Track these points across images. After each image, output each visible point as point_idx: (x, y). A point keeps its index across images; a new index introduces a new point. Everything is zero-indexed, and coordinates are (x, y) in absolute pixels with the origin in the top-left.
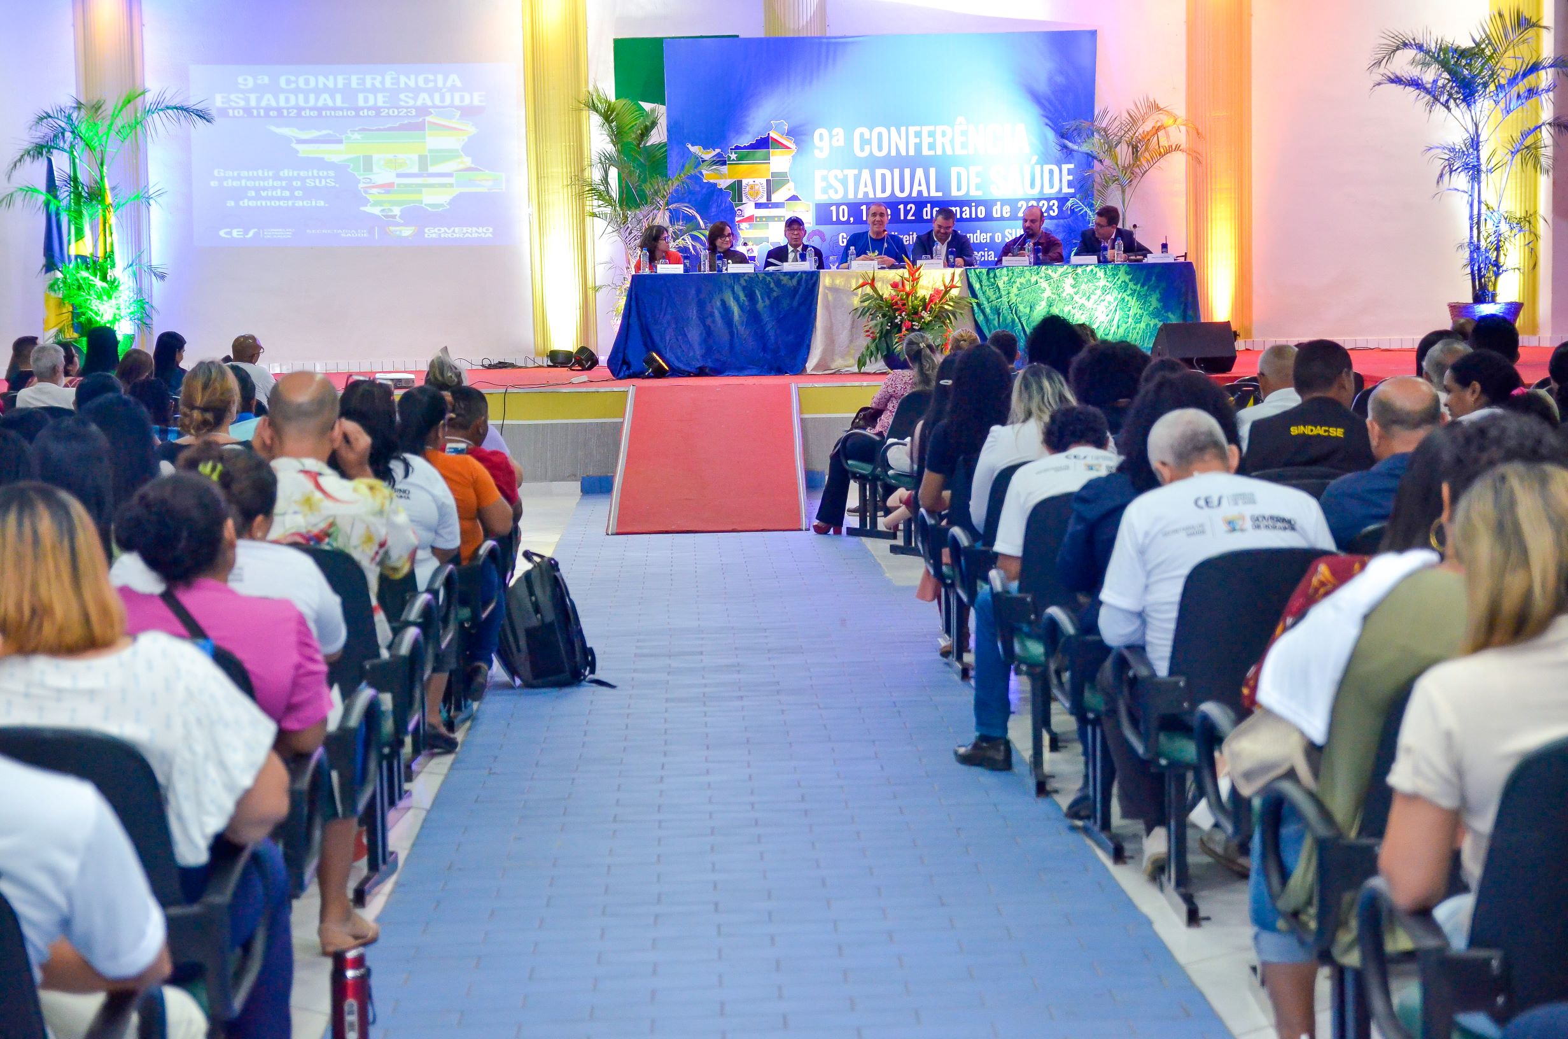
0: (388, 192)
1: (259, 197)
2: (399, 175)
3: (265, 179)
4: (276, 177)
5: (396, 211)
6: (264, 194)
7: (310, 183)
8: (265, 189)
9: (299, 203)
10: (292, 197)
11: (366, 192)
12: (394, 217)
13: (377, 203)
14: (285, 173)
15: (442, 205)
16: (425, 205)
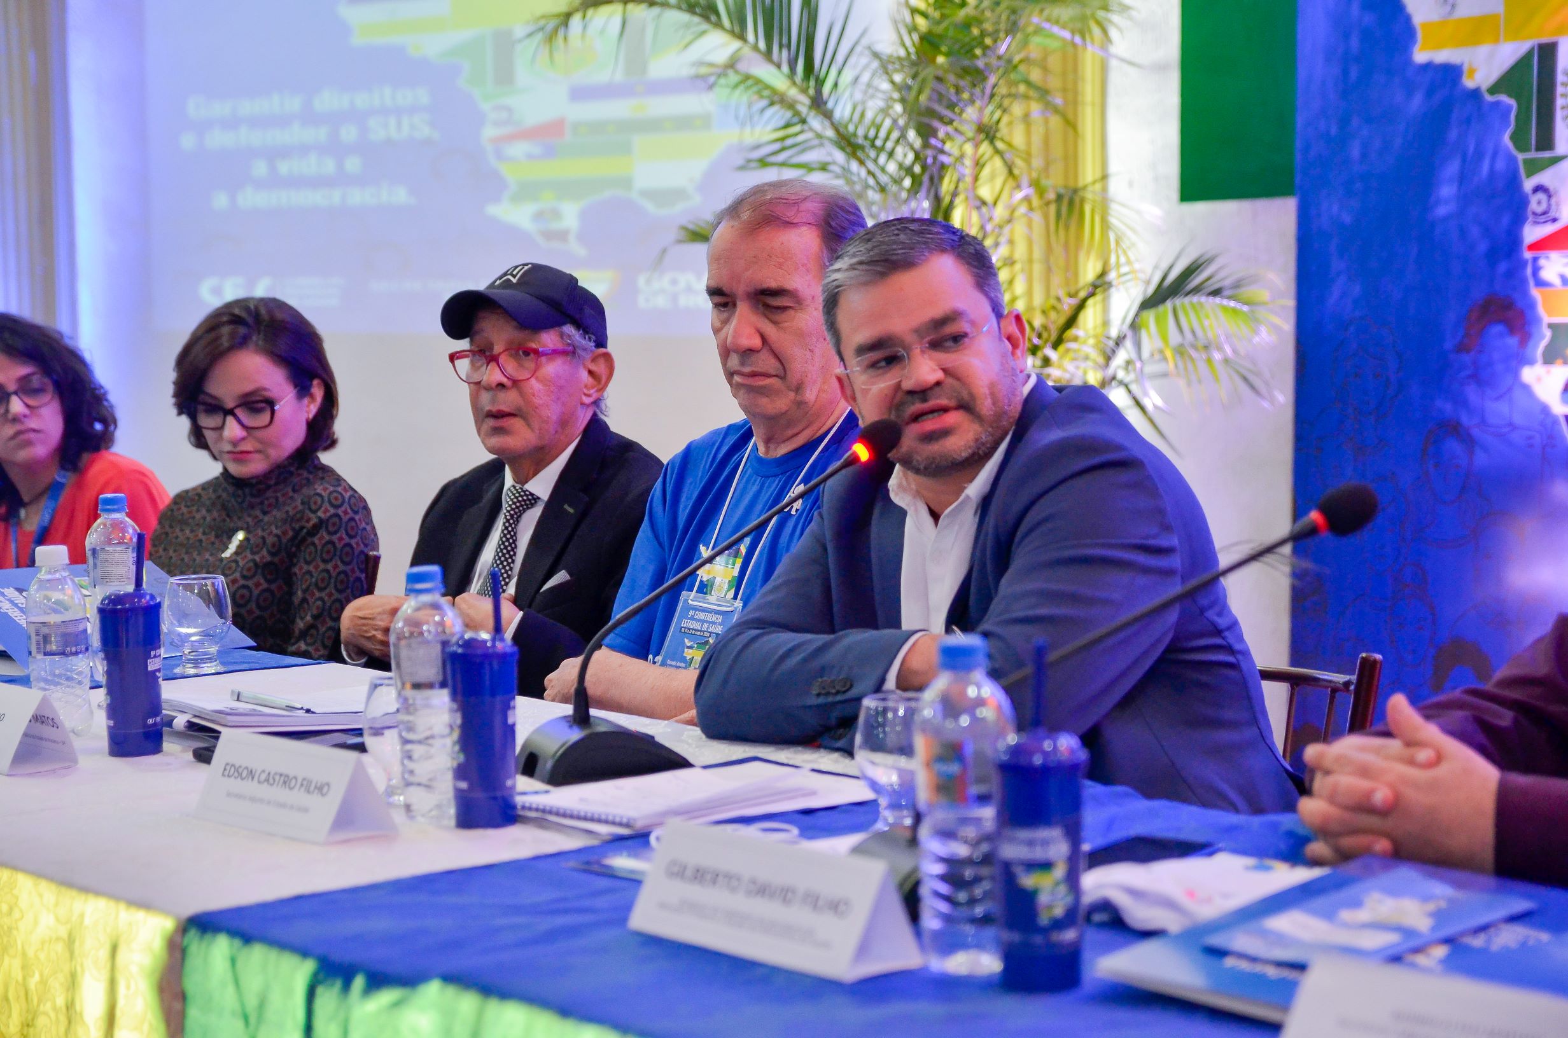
0: (550, 153)
1: (275, 181)
2: (579, 94)
3: (282, 121)
4: (310, 117)
5: (570, 216)
6: (284, 168)
7: (379, 130)
8: (284, 152)
9: (358, 197)
10: (341, 179)
11: (499, 156)
12: (562, 236)
13: (528, 191)
14: (328, 100)
15: (678, 194)
16: (648, 194)
